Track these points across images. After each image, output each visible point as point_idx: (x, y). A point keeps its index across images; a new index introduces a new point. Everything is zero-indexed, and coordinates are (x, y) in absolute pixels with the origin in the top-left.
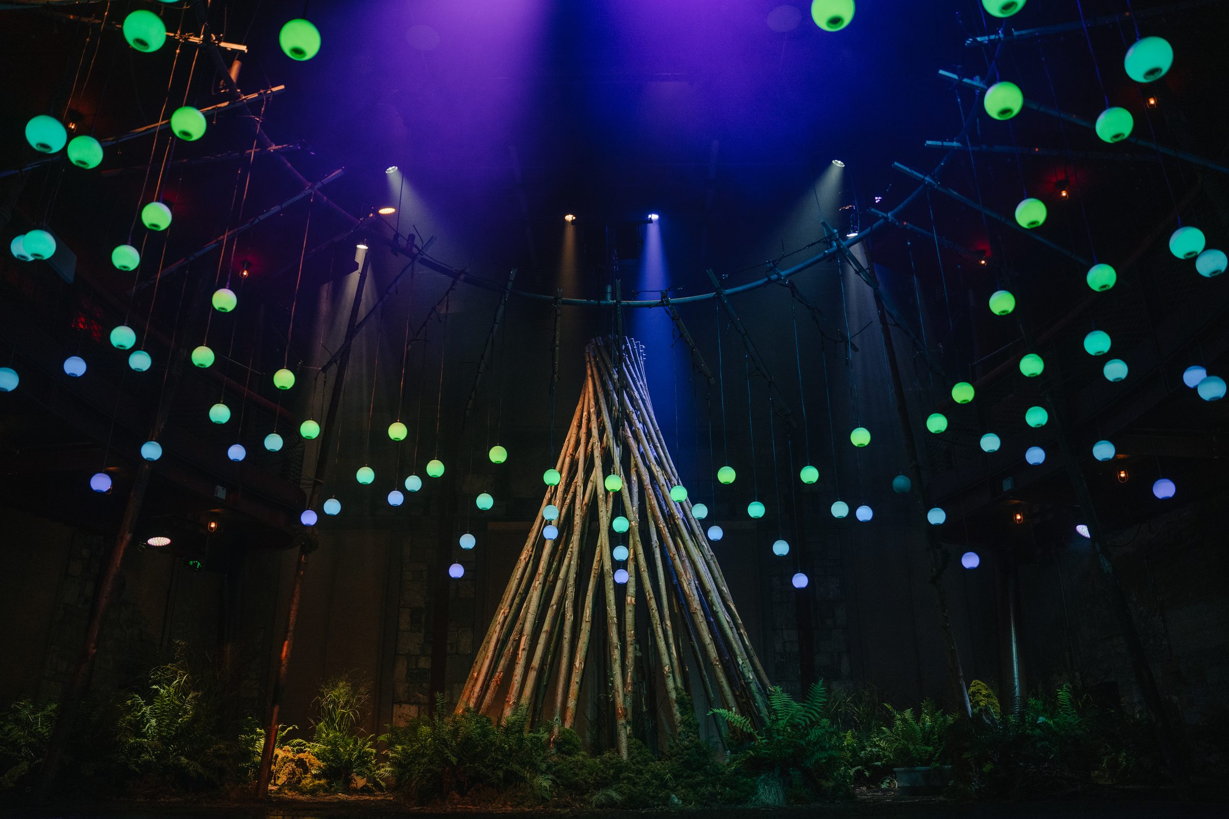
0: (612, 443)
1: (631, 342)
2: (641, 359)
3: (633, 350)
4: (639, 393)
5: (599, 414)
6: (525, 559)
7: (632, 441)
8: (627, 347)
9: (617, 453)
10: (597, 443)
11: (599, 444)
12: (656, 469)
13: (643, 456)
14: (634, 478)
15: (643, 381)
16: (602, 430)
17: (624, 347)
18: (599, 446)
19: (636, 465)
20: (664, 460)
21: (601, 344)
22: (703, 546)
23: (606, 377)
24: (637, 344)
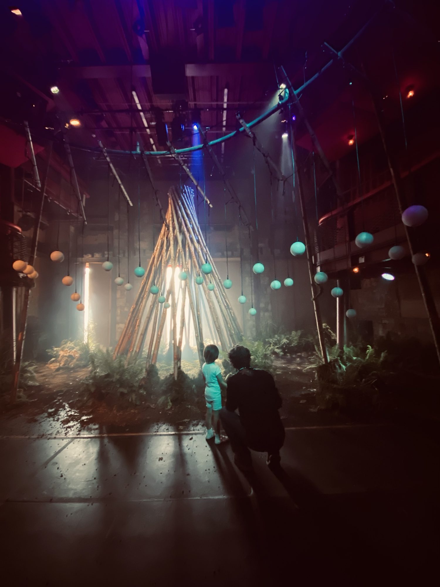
0: (178, 234)
1: (187, 188)
2: (192, 196)
3: (188, 192)
4: (190, 211)
5: (173, 221)
6: (143, 284)
7: (186, 233)
8: (185, 190)
9: (180, 238)
10: (171, 234)
11: (173, 234)
12: (196, 245)
13: (191, 239)
14: (187, 249)
15: (192, 206)
16: (174, 228)
17: (184, 191)
18: (172, 235)
19: (188, 244)
20: (201, 241)
21: (174, 189)
22: (216, 277)
23: (176, 204)
24: (190, 189)
